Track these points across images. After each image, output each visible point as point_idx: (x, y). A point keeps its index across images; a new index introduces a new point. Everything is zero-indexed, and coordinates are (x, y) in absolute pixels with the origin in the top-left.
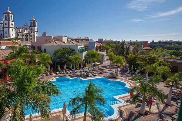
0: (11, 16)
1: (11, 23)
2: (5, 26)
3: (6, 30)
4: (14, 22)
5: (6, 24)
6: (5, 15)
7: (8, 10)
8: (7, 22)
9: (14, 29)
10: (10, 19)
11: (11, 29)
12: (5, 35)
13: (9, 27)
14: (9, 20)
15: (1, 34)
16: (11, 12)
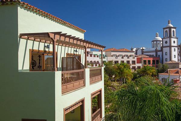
0: (174, 31)
1: (173, 40)
2: (165, 45)
3: (166, 50)
4: (177, 38)
5: (166, 42)
6: (165, 30)
7: (169, 24)
8: (168, 40)
9: (176, 48)
10: (172, 36)
11: (173, 48)
12: (165, 57)
13: (170, 47)
14: (170, 37)
15: (159, 55)
16: (173, 26)
